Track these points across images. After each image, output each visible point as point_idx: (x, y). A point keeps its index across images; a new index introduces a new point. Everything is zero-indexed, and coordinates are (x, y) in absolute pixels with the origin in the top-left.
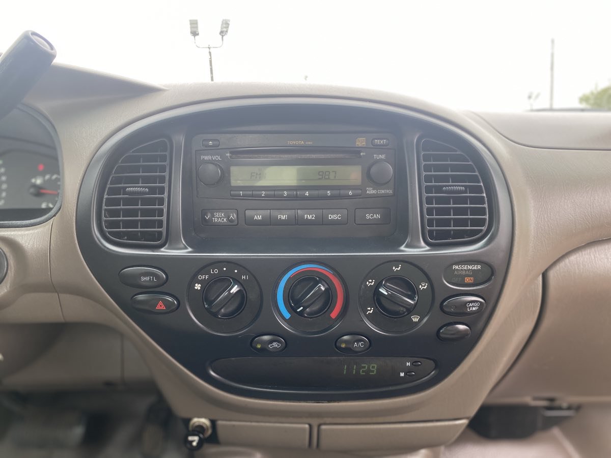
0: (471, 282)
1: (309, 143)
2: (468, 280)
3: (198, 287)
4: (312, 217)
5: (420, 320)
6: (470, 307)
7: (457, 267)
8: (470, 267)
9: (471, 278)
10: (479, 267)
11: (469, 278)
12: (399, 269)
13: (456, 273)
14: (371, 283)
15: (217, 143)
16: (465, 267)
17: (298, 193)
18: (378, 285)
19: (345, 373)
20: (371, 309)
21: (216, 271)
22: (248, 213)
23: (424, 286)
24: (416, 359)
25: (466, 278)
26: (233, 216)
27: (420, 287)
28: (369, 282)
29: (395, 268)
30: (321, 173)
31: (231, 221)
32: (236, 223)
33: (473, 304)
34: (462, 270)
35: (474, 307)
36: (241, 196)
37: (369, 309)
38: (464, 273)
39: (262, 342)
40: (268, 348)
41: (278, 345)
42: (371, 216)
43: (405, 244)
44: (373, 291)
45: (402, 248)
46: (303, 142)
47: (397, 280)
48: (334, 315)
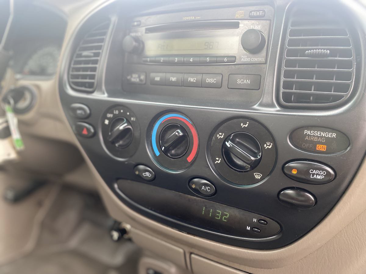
0: (323, 150)
1: (198, 18)
2: (320, 147)
3: (107, 122)
4: (194, 80)
5: (262, 179)
6: (313, 174)
7: (309, 132)
8: (323, 134)
9: (324, 146)
10: (334, 135)
11: (322, 146)
12: (246, 126)
13: (307, 138)
14: (220, 136)
15: (139, 23)
16: (318, 134)
17: (185, 59)
18: (226, 139)
19: (203, 213)
20: (219, 160)
21: (117, 112)
22: (152, 75)
23: (269, 146)
24: (263, 217)
25: (318, 145)
26: (142, 77)
27: (265, 146)
28: (220, 135)
29: (243, 125)
30: (207, 44)
31: (141, 80)
32: (144, 82)
33: (318, 172)
34: (314, 136)
35: (319, 175)
36: (148, 62)
37: (217, 159)
38: (316, 139)
39: (140, 171)
40: (141, 176)
41: (150, 175)
42: (242, 82)
43: (258, 103)
44: (222, 143)
45: (256, 107)
46: (193, 18)
47: (244, 136)
48: (190, 159)
